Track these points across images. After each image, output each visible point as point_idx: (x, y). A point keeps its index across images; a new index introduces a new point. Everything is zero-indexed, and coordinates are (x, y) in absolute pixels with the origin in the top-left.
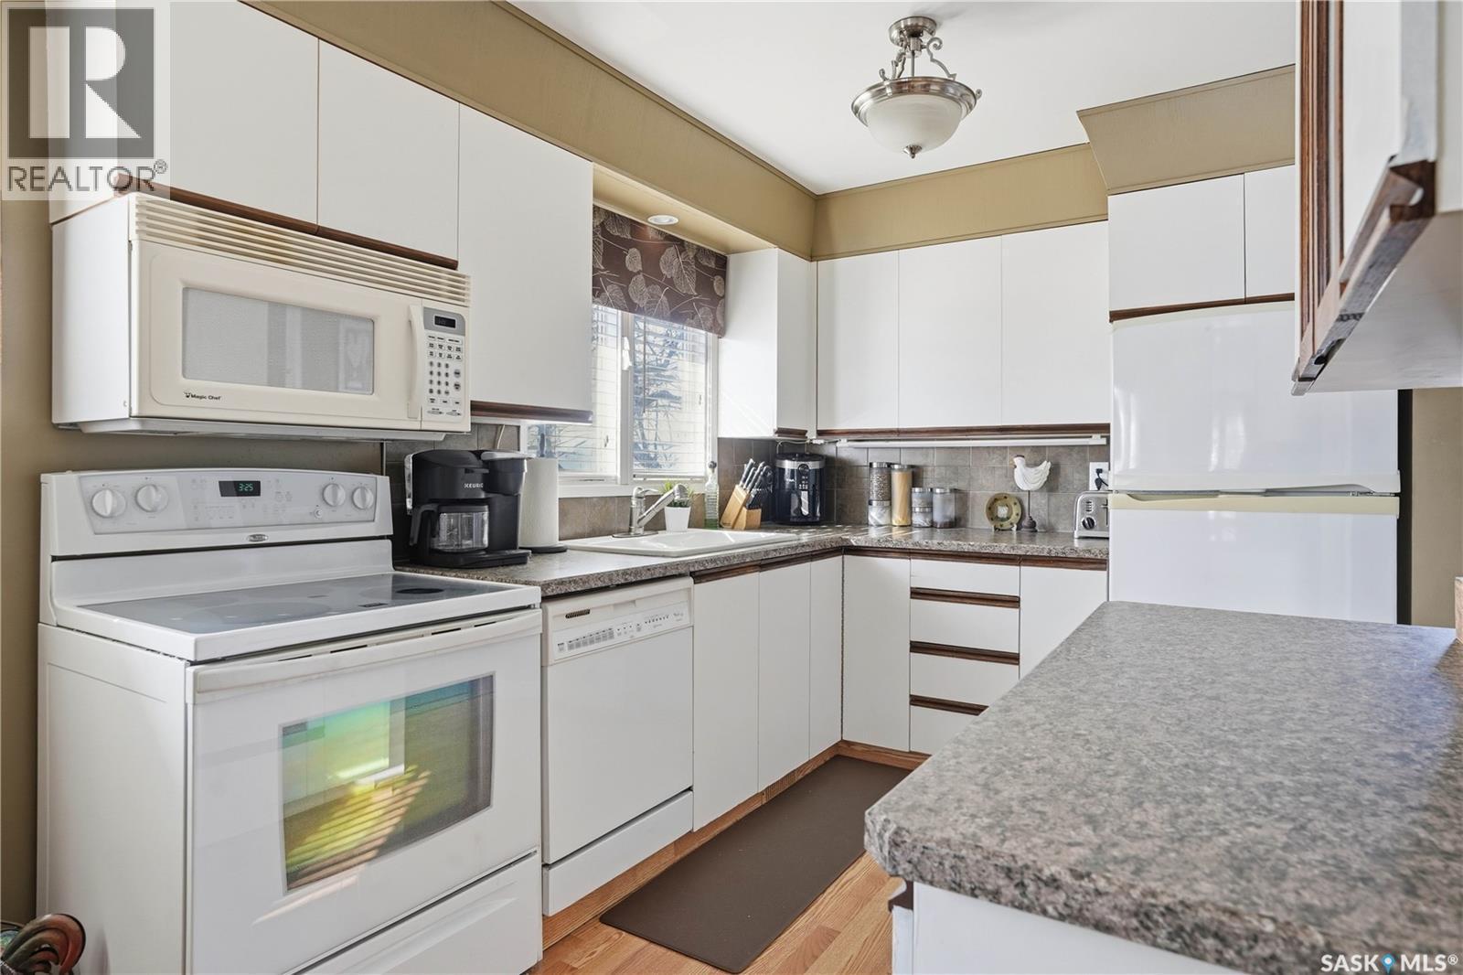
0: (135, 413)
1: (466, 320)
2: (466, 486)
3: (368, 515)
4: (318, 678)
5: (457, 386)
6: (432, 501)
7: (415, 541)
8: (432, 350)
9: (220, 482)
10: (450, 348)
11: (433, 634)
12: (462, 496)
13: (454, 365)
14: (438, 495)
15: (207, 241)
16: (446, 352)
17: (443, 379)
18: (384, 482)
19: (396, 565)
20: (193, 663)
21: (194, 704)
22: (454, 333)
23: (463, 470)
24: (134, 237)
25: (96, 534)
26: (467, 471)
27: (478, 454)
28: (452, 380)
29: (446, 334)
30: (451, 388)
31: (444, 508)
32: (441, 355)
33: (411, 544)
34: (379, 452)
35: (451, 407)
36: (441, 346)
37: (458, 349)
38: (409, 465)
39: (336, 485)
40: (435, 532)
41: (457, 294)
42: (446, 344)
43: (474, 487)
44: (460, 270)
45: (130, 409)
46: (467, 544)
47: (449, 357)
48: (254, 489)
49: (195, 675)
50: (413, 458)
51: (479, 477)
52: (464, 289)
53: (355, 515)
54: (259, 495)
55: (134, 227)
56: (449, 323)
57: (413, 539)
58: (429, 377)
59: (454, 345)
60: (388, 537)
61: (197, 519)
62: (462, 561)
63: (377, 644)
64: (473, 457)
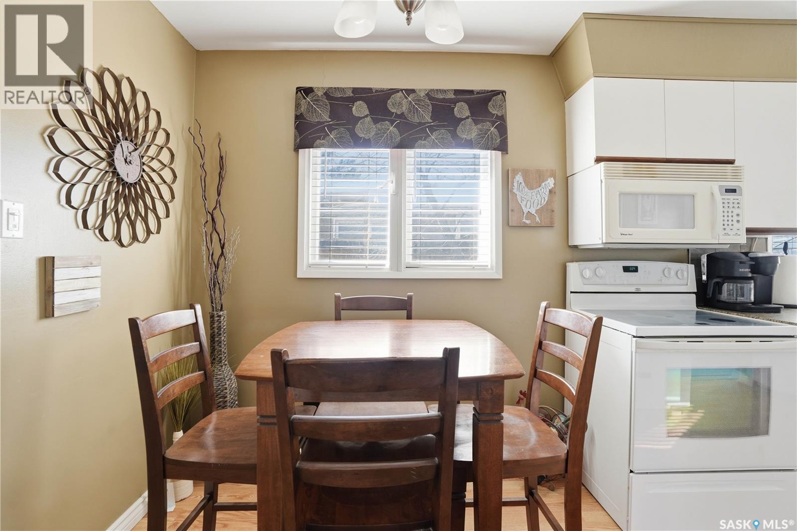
0: (604, 242)
1: (742, 188)
2: (740, 270)
3: (685, 282)
4: (682, 352)
5: (738, 221)
6: (718, 277)
7: (711, 296)
8: (724, 205)
9: (623, 267)
10: (733, 203)
11: (736, 342)
12: (737, 274)
13: (736, 211)
14: (722, 274)
15: (627, 175)
16: (731, 205)
17: (730, 219)
18: (692, 267)
19: (698, 306)
20: (634, 337)
21: (636, 352)
22: (737, 196)
23: (739, 263)
24: (603, 178)
25: (584, 284)
26: (741, 263)
27: (746, 254)
28: (735, 218)
29: (731, 196)
30: (735, 223)
31: (726, 281)
32: (728, 207)
33: (708, 297)
34: (687, 253)
35: (735, 231)
36: (728, 203)
37: (738, 203)
38: (704, 260)
39: (669, 269)
40: (720, 292)
41: (737, 176)
42: (731, 202)
43: (746, 271)
44: (736, 164)
45: (602, 240)
46: (740, 299)
47: (733, 207)
48: (635, 270)
49: (636, 341)
50: (707, 256)
51: (747, 266)
52: (741, 173)
53: (678, 281)
54: (637, 272)
55: (603, 174)
56: (734, 191)
57: (709, 295)
58: (723, 218)
59: (736, 201)
60: (693, 293)
61: (615, 281)
62: (738, 308)
63: (708, 342)
64: (743, 256)
